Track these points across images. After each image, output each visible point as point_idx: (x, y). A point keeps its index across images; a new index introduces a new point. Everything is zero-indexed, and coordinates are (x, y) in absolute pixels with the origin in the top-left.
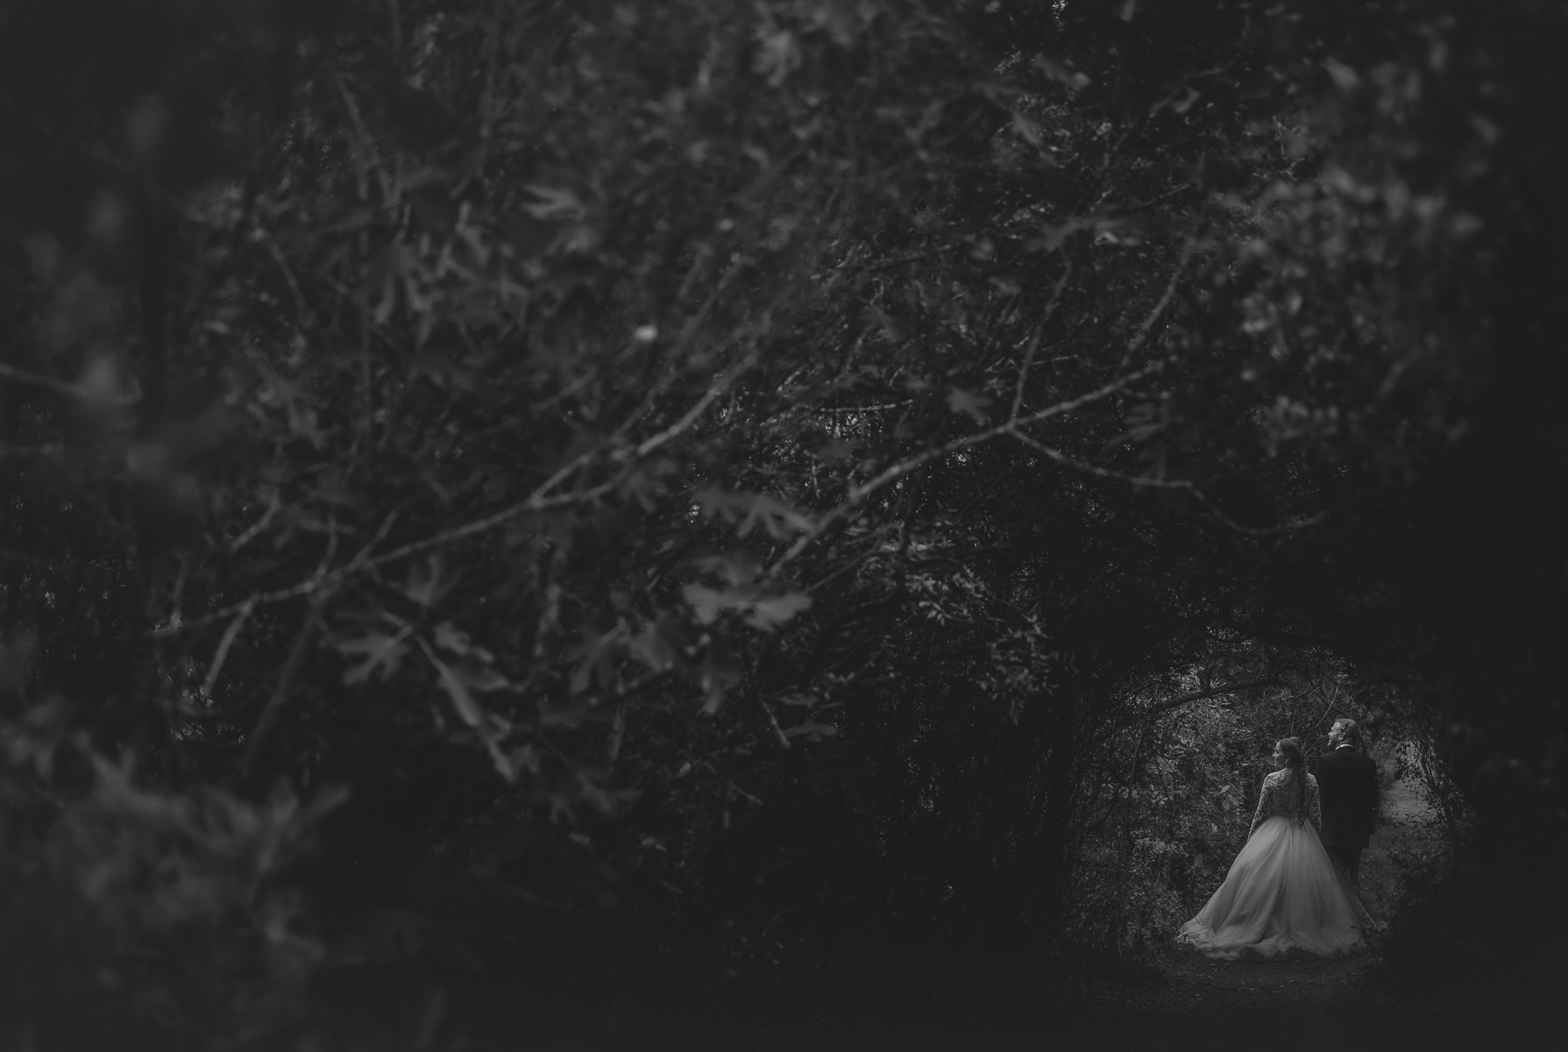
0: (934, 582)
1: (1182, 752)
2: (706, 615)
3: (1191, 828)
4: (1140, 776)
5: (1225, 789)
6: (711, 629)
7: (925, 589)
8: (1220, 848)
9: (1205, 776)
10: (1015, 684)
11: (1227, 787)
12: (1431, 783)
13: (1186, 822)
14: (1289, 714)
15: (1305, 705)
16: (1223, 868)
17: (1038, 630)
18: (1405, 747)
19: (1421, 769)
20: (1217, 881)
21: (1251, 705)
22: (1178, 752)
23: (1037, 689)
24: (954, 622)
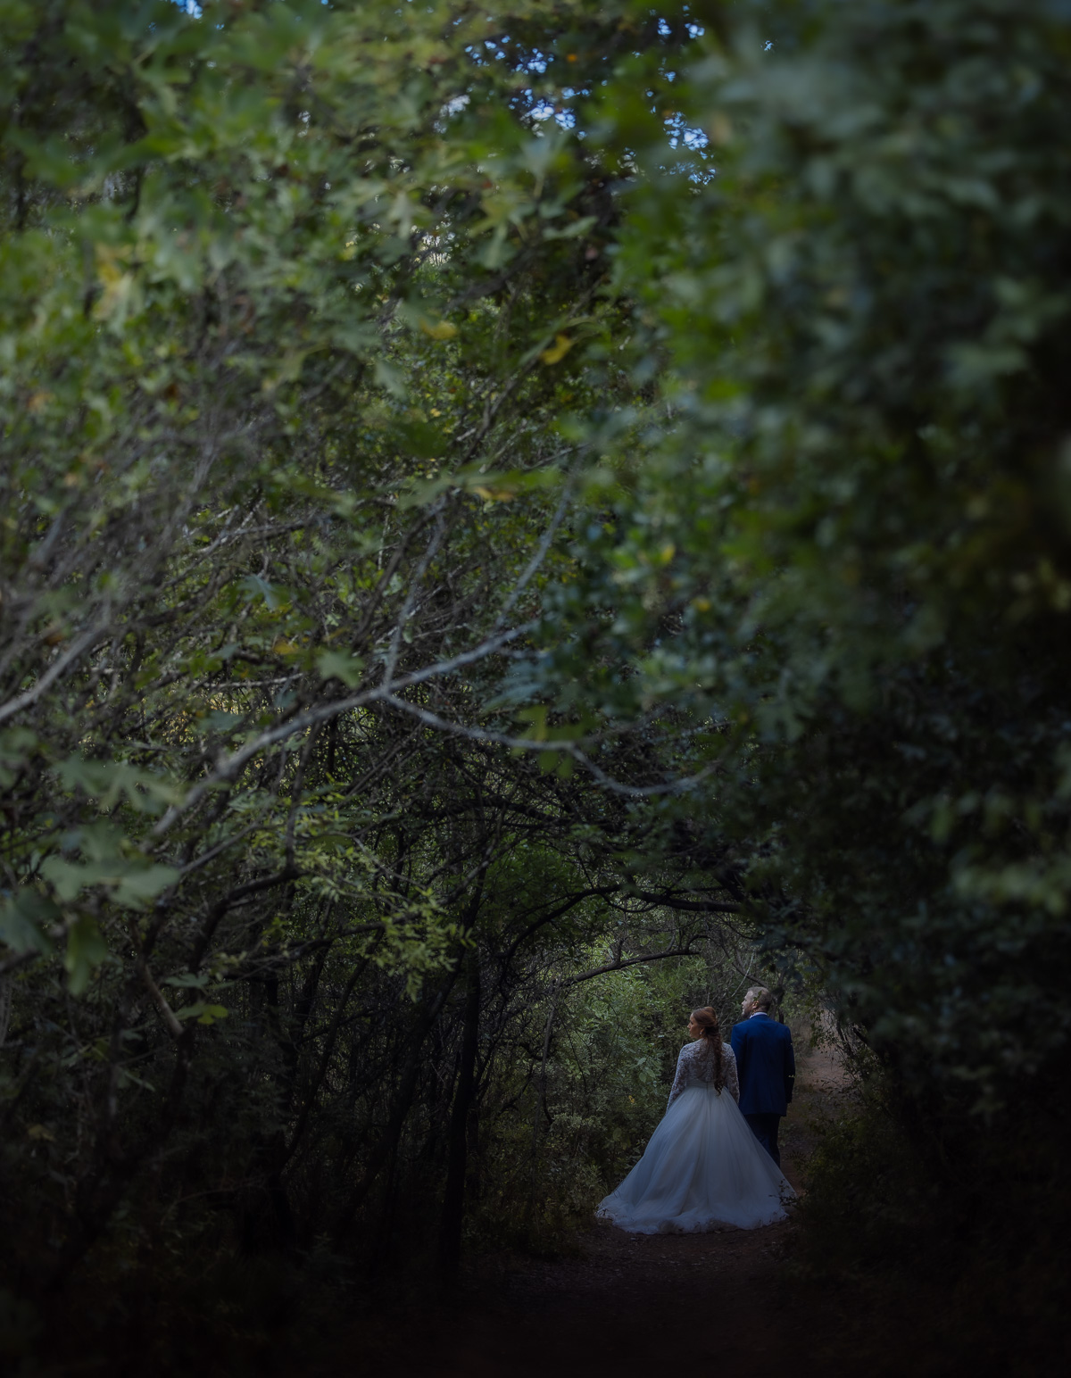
0: (327, 857)
1: (597, 1025)
2: (66, 892)
3: (608, 1102)
4: (552, 1049)
5: (641, 1061)
6: (75, 907)
7: (317, 867)
8: (639, 1120)
9: (620, 1049)
10: (411, 960)
11: (643, 1060)
12: (848, 1049)
13: (602, 1095)
14: (704, 984)
15: (721, 975)
16: (643, 1142)
17: (434, 904)
18: (819, 1014)
19: (836, 1034)
20: (636, 1154)
21: (666, 976)
22: (593, 1026)
23: (435, 964)
24: (348, 898)
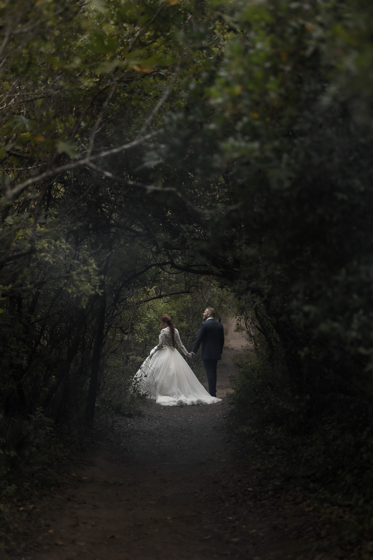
0: (48, 245)
1: (148, 321)
4: (132, 331)
7: (44, 248)
10: (84, 290)
12: (249, 333)
14: (190, 305)
15: (196, 302)
17: (94, 266)
21: (175, 301)
22: (147, 321)
23: (94, 292)
24: (57, 263)
